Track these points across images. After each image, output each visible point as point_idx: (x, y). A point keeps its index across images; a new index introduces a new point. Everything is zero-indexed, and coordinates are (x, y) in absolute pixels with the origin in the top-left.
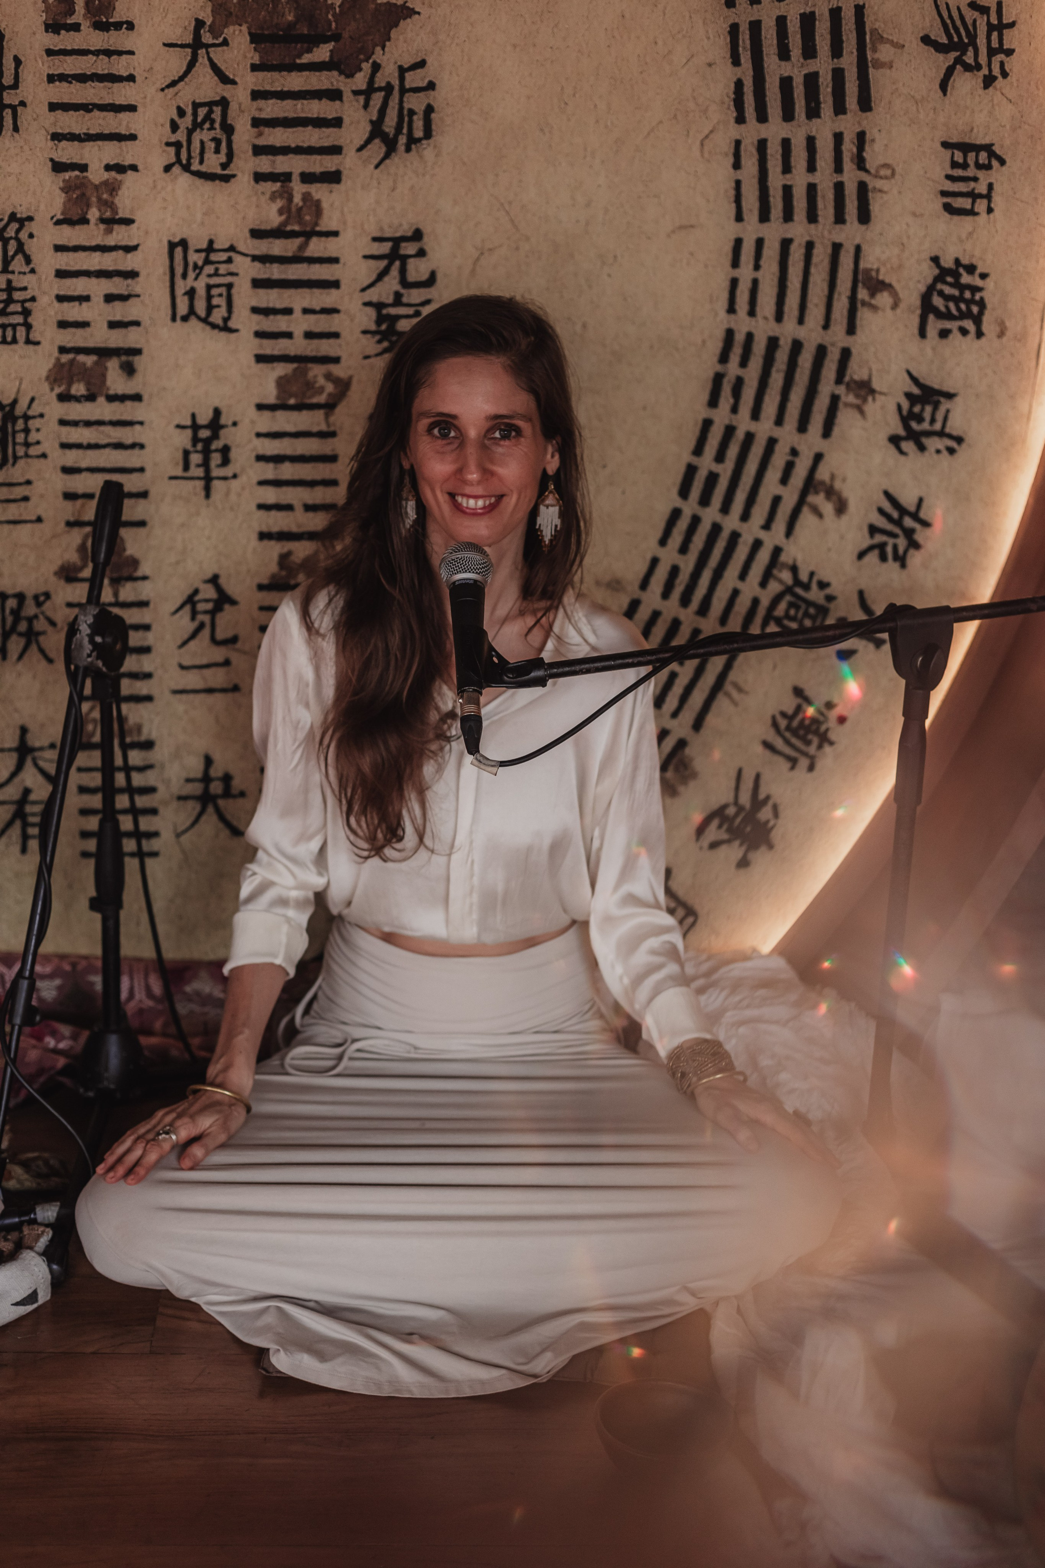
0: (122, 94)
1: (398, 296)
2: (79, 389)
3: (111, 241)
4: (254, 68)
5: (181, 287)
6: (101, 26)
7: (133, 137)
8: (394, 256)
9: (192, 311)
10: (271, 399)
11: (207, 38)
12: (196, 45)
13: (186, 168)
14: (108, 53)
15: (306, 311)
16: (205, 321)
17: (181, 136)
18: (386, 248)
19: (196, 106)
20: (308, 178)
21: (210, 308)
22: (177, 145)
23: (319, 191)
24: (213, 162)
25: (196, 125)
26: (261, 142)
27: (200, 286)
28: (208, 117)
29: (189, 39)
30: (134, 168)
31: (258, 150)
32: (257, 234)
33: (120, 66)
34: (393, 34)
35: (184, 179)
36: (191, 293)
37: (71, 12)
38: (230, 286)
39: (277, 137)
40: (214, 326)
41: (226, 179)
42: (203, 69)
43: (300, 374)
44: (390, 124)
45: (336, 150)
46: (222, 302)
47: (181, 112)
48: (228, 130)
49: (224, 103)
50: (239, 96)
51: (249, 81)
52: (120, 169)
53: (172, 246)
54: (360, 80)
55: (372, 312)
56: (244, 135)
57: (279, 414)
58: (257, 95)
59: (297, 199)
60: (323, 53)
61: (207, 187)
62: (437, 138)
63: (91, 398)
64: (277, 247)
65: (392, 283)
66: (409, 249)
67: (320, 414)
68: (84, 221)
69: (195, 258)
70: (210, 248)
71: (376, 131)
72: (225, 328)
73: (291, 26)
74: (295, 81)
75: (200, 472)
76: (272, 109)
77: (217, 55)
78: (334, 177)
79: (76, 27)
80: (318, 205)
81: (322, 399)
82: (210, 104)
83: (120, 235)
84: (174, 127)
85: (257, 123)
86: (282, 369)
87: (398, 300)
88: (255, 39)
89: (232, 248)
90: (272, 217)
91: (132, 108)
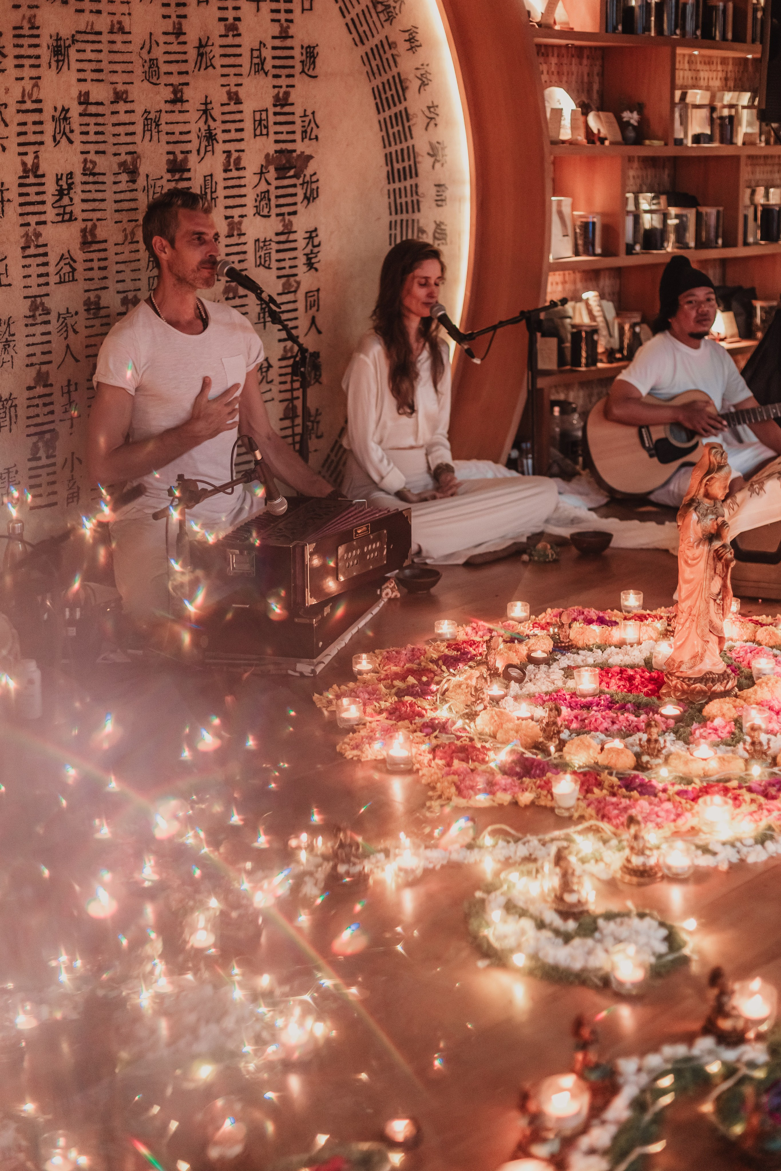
0: (243, 191)
1: (312, 250)
2: (231, 295)
3: (240, 242)
4: (276, 179)
5: (258, 255)
6: (238, 169)
7: (245, 205)
8: (311, 238)
9: (261, 263)
10: (280, 291)
11: (264, 171)
12: (261, 173)
13: (259, 214)
14: (239, 178)
15: (290, 259)
16: (264, 266)
17: (258, 204)
18: (308, 235)
19: (262, 193)
20: (289, 214)
21: (265, 261)
22: (256, 207)
23: (292, 218)
24: (265, 212)
25: (261, 200)
26: (278, 203)
27: (262, 254)
28: (264, 197)
29: (259, 171)
30: (246, 216)
31: (278, 206)
32: (277, 234)
33: (242, 182)
34: (309, 164)
35: (258, 218)
36: (260, 257)
37: (229, 165)
38: (270, 253)
39: (282, 201)
40: (266, 268)
41: (269, 216)
42: (263, 181)
43: (288, 281)
44: (308, 195)
45: (295, 204)
46: (267, 259)
47: (258, 196)
48: (269, 200)
49: (268, 191)
50: (272, 188)
51: (275, 183)
52: (242, 216)
53: (256, 241)
54: (301, 181)
55: (305, 257)
56: (273, 202)
57: (284, 296)
58: (277, 188)
59: (287, 221)
60: (292, 173)
61: (264, 219)
62: (320, 197)
63: (234, 298)
64: (283, 238)
65: (310, 247)
66: (314, 234)
67: (293, 294)
68: (233, 235)
69: (262, 244)
70: (265, 241)
71: (306, 197)
72: (269, 268)
73: (284, 164)
74: (286, 182)
75: (262, 320)
76: (281, 192)
77: (268, 176)
78: (295, 213)
79: (231, 170)
80: (291, 223)
81: (293, 289)
82: (265, 192)
83: (243, 239)
84: (256, 201)
85: (277, 197)
86: (284, 280)
87: (312, 253)
88: (276, 169)
89: (271, 240)
90: (280, 228)
91: (245, 196)
